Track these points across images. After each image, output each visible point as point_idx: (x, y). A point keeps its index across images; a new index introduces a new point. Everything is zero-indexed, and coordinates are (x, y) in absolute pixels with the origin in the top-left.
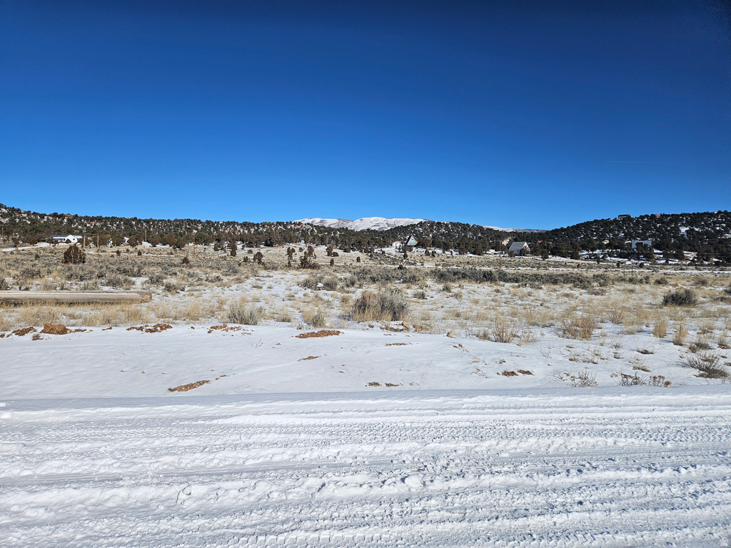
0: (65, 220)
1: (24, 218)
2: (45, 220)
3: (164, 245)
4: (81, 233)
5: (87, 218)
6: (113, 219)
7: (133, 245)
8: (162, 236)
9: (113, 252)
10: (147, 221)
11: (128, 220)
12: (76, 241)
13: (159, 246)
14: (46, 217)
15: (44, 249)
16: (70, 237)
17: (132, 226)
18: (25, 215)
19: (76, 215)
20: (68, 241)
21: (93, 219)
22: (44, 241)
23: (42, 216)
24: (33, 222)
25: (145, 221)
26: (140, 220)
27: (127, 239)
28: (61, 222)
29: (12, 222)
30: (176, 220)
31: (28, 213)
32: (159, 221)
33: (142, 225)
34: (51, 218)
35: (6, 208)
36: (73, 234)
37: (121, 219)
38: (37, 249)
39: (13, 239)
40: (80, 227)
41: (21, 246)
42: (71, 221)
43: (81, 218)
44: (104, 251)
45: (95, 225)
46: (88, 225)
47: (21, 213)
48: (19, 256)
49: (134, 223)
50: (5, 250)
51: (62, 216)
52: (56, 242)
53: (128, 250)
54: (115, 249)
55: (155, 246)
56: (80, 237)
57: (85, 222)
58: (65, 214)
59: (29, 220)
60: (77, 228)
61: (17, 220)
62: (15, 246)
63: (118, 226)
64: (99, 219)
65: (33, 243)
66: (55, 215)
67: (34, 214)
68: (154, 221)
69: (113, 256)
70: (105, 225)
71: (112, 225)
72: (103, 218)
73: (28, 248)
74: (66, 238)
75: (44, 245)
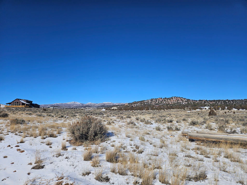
0: (203, 102)
1: (191, 102)
2: (197, 102)
3: (243, 109)
4: (209, 106)
5: (210, 101)
6: (219, 101)
7: (230, 110)
8: (241, 106)
9: (223, 112)
10: (233, 101)
11: (225, 101)
12: (208, 108)
13: (241, 110)
14: (197, 101)
15: (199, 111)
16: (206, 107)
17: (226, 103)
18: (191, 101)
19: (206, 100)
20: (205, 109)
21: (212, 101)
22: (198, 109)
23: (196, 101)
24: (194, 103)
25: (231, 101)
26: (229, 100)
27: (226, 107)
28: (202, 103)
29: (188, 103)
30: (245, 99)
31: (192, 100)
32: (237, 100)
33: (230, 102)
34: (199, 101)
35: (186, 99)
36: (207, 106)
37: (222, 101)
38: (197, 111)
39: (189, 108)
40: (208, 104)
41: (192, 110)
42: (205, 102)
43: (208, 101)
44: (219, 112)
45: (213, 103)
46: (210, 103)
47: (190, 100)
48: (193, 113)
49: (227, 101)
50: (188, 112)
51: (202, 101)
52: (202, 109)
53: (228, 112)
54: (223, 111)
55: (239, 110)
56: (209, 107)
57: (209, 102)
58: (203, 100)
59: (193, 102)
60: (207, 104)
61: (189, 103)
62: (190, 110)
63: (221, 103)
64: (214, 101)
65: (195, 109)
66: (200, 100)
67: (194, 100)
68: (235, 100)
69: (223, 114)
70: (216, 103)
71: (219, 103)
72: (215, 101)
73: (194, 111)
74: (205, 108)
75: (198, 110)
